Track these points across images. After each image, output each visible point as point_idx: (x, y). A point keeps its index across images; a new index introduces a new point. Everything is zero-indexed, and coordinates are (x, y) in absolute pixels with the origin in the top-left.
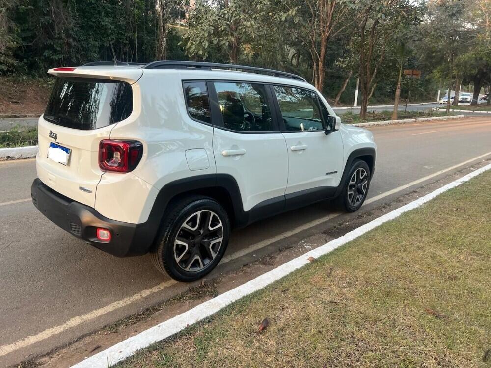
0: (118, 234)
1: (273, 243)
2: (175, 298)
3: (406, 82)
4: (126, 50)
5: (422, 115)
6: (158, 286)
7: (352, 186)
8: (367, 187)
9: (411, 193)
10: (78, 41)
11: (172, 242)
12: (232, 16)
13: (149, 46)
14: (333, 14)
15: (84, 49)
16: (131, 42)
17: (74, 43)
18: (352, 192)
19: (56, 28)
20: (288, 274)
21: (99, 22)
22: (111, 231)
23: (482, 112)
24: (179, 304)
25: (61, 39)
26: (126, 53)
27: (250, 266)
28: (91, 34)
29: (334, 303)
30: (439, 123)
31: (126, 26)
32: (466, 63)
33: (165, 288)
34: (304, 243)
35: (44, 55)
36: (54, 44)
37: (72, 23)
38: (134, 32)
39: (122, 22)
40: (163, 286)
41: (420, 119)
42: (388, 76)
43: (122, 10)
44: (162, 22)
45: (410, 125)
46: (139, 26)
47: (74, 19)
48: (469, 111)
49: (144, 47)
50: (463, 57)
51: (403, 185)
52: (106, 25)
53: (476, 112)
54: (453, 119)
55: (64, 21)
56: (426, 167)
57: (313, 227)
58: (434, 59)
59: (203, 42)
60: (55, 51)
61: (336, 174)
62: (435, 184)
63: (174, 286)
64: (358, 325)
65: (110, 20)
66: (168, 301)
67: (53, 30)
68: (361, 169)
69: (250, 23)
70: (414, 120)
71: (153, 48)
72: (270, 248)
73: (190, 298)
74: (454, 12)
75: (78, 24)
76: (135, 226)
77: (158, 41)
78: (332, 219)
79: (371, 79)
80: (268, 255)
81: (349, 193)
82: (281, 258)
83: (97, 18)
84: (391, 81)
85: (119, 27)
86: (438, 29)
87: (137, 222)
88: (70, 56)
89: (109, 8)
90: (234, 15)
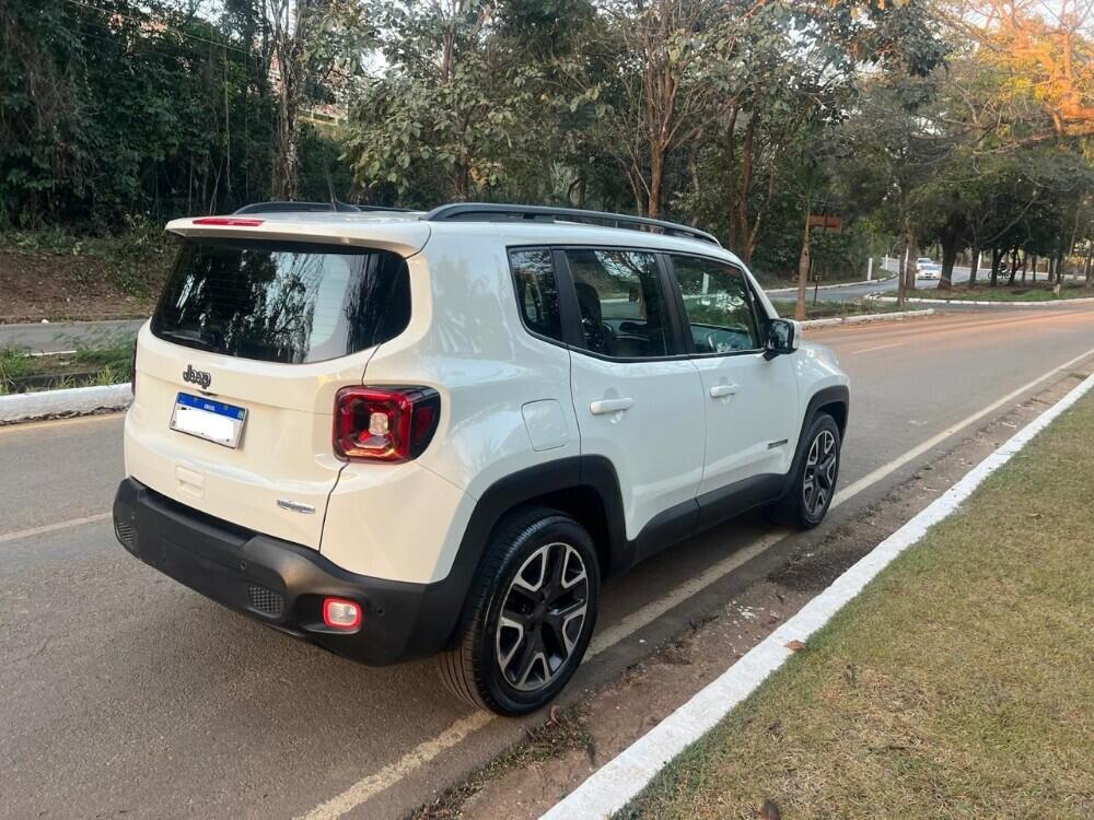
0: (380, 612)
1: (672, 609)
2: (501, 759)
3: (816, 242)
4: (203, 171)
5: (851, 310)
6: (451, 731)
7: (811, 470)
8: (834, 471)
9: (909, 481)
10: (91, 149)
11: (494, 623)
12: (461, 99)
13: (256, 162)
14: (674, 100)
15: (103, 166)
16: (216, 152)
17: (79, 155)
18: (811, 485)
19: (40, 119)
20: (759, 684)
21: (142, 107)
22: (364, 604)
23: (965, 302)
24: (514, 774)
25: (51, 144)
26: (202, 176)
27: (640, 668)
28: (121, 133)
29: (899, 751)
30: (891, 326)
31: (203, 116)
32: (930, 203)
33: (471, 735)
34: (738, 605)
35: (8, 179)
36: (33, 154)
37: (77, 110)
38: (222, 130)
39: (194, 107)
40: (462, 729)
41: (852, 319)
42: (780, 229)
43: (194, 81)
44: (287, 108)
45: (831, 331)
46: (233, 118)
47: (81, 99)
48: (939, 301)
49: (245, 164)
50: (926, 191)
51: (886, 463)
52: (157, 114)
53: (952, 302)
54: (914, 317)
55: (59, 104)
56: (913, 422)
57: (742, 566)
58: (866, 195)
59: (399, 154)
60: (35, 172)
61: (786, 445)
62: (948, 457)
63: (487, 727)
64: (978, 801)
65: (167, 102)
66: (488, 766)
67: (31, 121)
68: (826, 432)
69: (501, 116)
70: (840, 320)
71: (265, 165)
72: (669, 621)
73: (536, 757)
74: (916, 100)
75: (92, 110)
76: (422, 590)
77: (277, 151)
78: (773, 546)
79: (749, 235)
80: (673, 640)
81: (806, 486)
82: (700, 645)
83: (136, 98)
84: (786, 241)
85: (187, 119)
86: (886, 134)
87: (427, 581)
88: (71, 183)
89: (163, 76)
90: (464, 98)
